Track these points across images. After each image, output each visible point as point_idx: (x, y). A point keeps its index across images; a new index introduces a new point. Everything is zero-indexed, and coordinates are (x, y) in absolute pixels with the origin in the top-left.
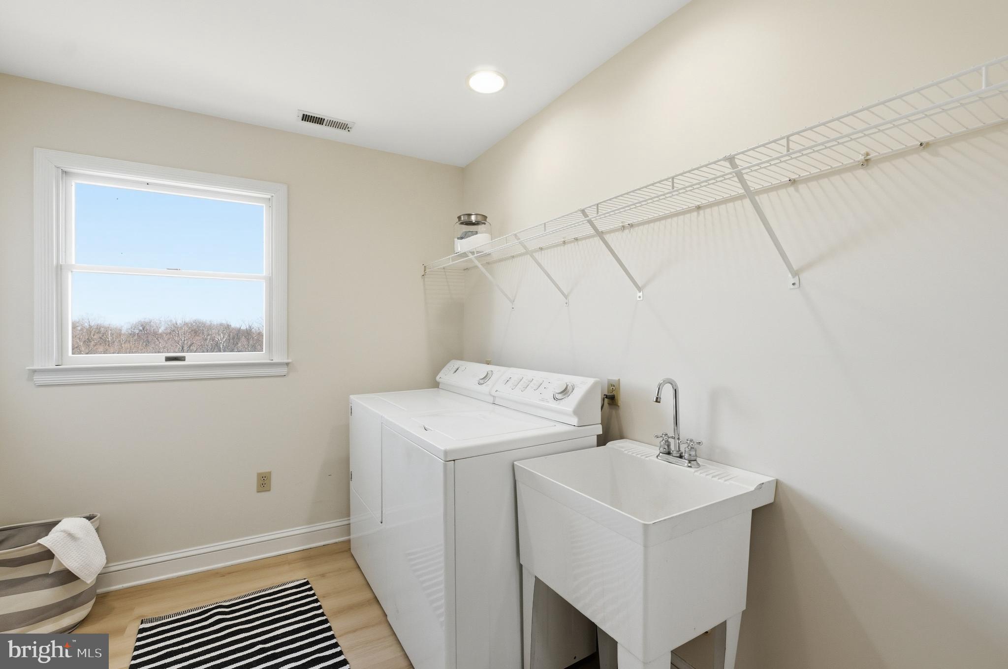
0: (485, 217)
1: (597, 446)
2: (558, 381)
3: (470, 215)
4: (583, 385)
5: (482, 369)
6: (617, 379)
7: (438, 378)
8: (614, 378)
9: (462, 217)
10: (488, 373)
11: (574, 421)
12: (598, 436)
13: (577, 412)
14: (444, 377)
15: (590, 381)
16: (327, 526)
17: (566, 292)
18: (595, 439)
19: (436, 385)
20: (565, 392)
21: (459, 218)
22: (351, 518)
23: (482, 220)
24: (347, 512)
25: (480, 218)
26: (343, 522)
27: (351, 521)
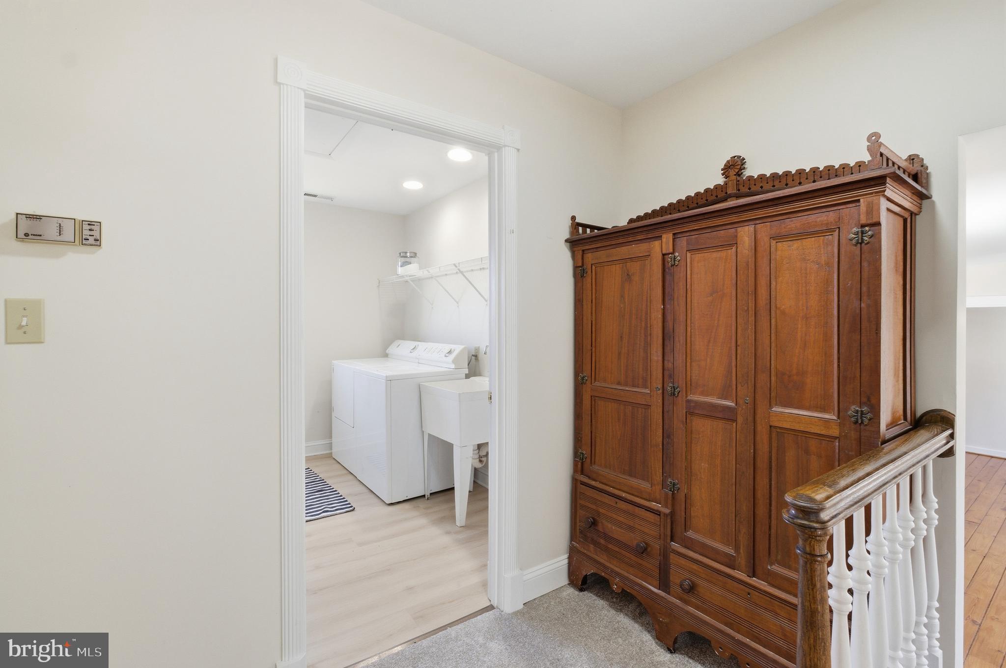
0: (416, 254)
1: (466, 378)
2: (447, 348)
3: (406, 253)
4: (458, 348)
5: (412, 344)
6: (478, 346)
7: (387, 351)
8: (477, 346)
9: (402, 254)
10: (415, 347)
11: (453, 366)
12: (466, 374)
13: (454, 362)
14: (391, 350)
15: (462, 347)
16: (318, 444)
17: (457, 300)
18: (464, 376)
19: (386, 356)
20: (450, 352)
21: (400, 254)
22: (333, 439)
23: (414, 255)
24: (329, 435)
25: (412, 255)
26: (327, 441)
27: (333, 441)
